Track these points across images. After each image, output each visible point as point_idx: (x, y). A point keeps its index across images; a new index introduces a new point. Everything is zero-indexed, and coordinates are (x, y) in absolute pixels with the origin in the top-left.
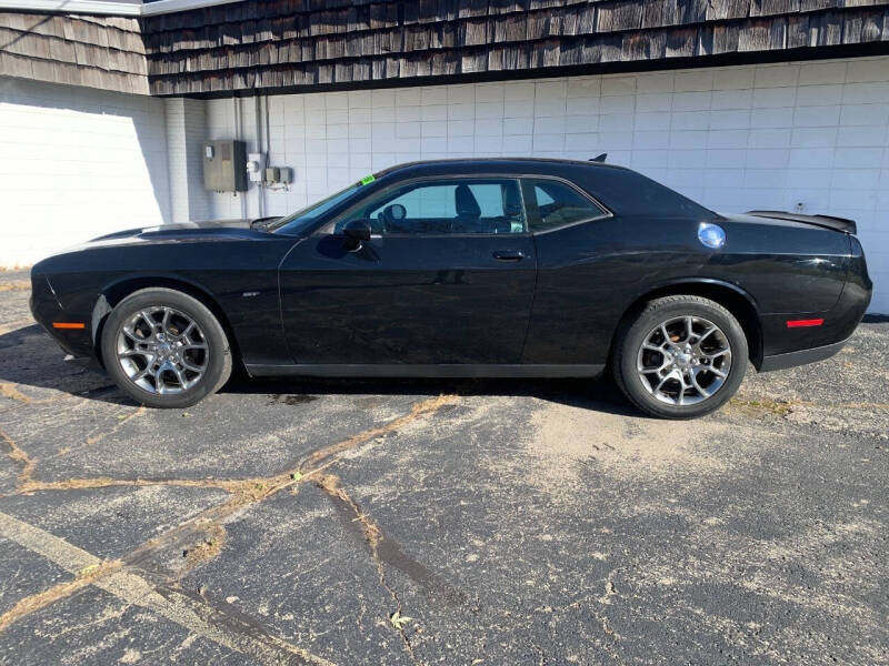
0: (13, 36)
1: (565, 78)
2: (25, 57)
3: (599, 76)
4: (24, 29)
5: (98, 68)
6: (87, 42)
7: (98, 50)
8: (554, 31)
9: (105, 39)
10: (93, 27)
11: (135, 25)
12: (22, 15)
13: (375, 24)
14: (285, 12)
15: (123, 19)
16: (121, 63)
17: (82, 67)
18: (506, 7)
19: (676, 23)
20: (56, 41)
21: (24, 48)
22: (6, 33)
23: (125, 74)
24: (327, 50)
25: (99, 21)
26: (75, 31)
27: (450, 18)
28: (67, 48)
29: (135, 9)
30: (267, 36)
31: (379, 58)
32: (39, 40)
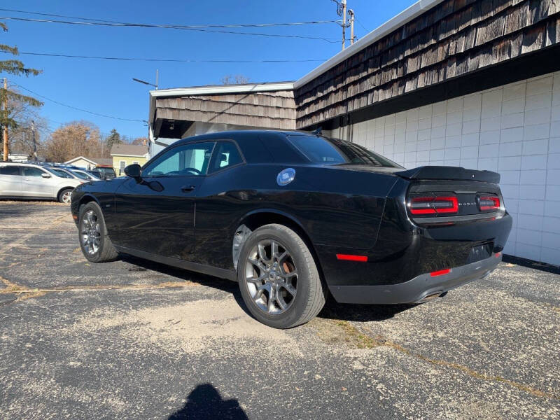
0: (228, 106)
1: (501, 87)
2: (234, 115)
3: (525, 81)
4: (234, 102)
5: (268, 117)
6: (264, 105)
7: (270, 109)
8: (452, 52)
9: (274, 102)
10: (269, 98)
11: (292, 94)
12: (234, 96)
13: (370, 71)
14: (338, 74)
15: (285, 92)
16: (282, 114)
17: (261, 117)
18: (426, 43)
19: (528, 24)
20: (249, 106)
21: (234, 110)
22: (226, 104)
23: (283, 119)
24: (352, 91)
25: (272, 94)
26: (259, 100)
27: (401, 58)
28: (254, 109)
29: (290, 86)
30: (332, 88)
31: (371, 91)
32: (241, 106)
